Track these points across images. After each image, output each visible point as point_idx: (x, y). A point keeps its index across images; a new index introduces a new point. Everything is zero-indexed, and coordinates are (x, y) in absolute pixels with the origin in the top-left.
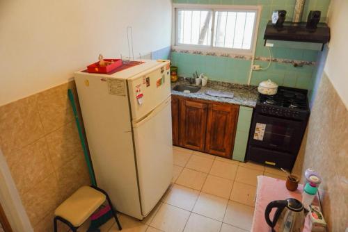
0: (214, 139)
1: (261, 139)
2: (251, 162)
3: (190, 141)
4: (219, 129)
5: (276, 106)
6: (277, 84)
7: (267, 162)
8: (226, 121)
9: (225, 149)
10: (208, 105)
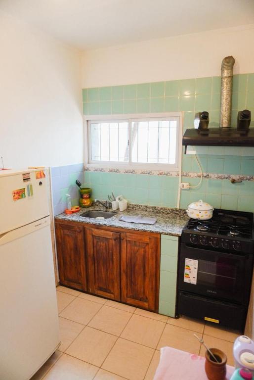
0: (132, 283)
1: (194, 281)
2: (184, 318)
3: (101, 286)
4: (137, 268)
5: (210, 235)
6: (211, 205)
7: (206, 319)
8: (144, 257)
9: (147, 298)
10: (120, 234)
